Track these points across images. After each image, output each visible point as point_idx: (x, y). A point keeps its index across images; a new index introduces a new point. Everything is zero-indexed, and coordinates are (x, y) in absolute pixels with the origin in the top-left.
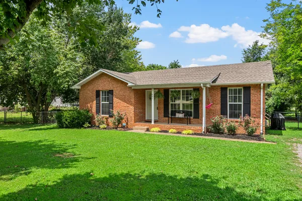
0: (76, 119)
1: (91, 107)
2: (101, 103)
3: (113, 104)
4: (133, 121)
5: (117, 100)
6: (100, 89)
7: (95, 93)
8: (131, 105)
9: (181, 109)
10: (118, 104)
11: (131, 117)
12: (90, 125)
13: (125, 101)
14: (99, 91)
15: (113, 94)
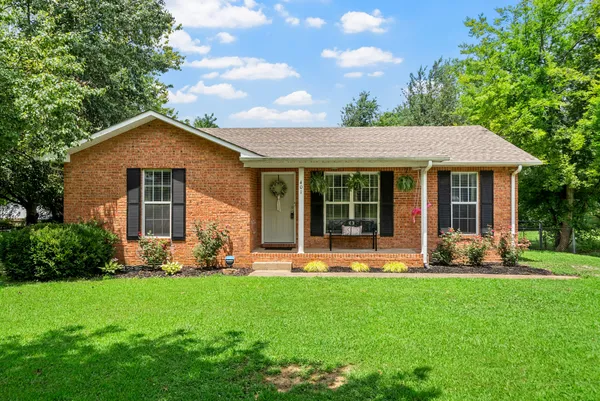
0: (82, 251)
1: (108, 215)
2: (144, 203)
3: (184, 205)
4: (248, 248)
5: (199, 195)
6: (142, 164)
7: (123, 175)
8: (242, 207)
9: (352, 216)
10: (203, 206)
11: (241, 239)
12: (120, 267)
13: (223, 199)
14: (138, 170)
15: (185, 181)
